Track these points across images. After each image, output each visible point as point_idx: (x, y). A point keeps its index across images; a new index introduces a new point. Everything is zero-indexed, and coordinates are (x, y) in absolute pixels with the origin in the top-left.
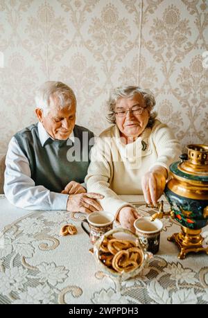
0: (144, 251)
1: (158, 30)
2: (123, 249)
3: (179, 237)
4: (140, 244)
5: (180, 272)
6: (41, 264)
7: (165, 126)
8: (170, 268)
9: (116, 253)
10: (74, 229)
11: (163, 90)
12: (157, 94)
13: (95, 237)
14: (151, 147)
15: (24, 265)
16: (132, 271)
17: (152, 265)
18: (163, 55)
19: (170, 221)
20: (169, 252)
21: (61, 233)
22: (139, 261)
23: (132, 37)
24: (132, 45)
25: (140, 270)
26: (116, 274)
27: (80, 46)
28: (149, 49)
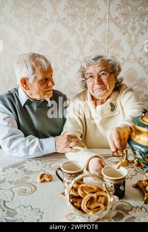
0: (110, 194)
1: (124, 7)
2: (92, 193)
3: (143, 184)
4: (107, 188)
5: (144, 216)
6: (19, 207)
7: (131, 90)
8: (135, 212)
9: (85, 196)
10: (50, 177)
11: (128, 59)
12: (124, 63)
13: (67, 182)
14: (118, 108)
15: (4, 208)
16: (99, 212)
17: (118, 208)
18: (129, 28)
19: (135, 170)
20: (134, 197)
21: (39, 180)
22: (105, 204)
23: (101, 14)
24: (101, 21)
25: (107, 212)
26: (84, 215)
27: (57, 23)
28: (116, 23)
